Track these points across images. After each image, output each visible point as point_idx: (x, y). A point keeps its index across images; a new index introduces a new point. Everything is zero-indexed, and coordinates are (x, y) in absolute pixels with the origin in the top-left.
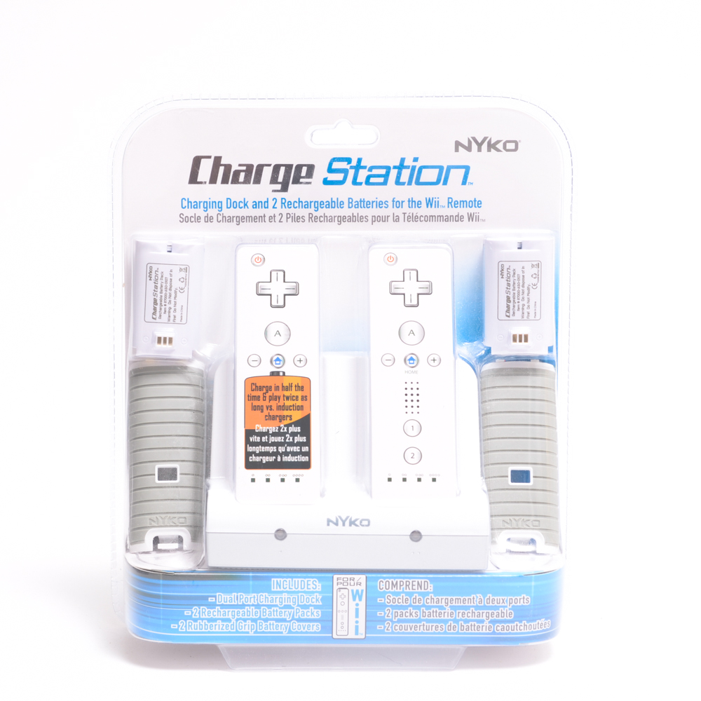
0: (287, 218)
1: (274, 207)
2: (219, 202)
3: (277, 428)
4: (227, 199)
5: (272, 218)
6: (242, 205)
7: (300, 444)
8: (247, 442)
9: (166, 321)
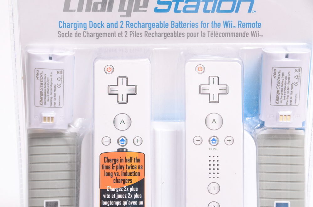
0: (130, 34)
1: (121, 27)
2: (84, 24)
3: (122, 188)
4: (90, 21)
5: (120, 35)
6: (100, 25)
7: (138, 200)
8: (102, 198)
9: (49, 106)
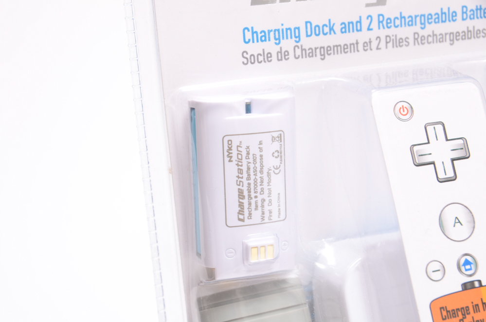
0: (387, 43)
1: (369, 29)
2: (295, 29)
4: (306, 23)
5: (367, 45)
6: (327, 30)
9: (259, 221)
